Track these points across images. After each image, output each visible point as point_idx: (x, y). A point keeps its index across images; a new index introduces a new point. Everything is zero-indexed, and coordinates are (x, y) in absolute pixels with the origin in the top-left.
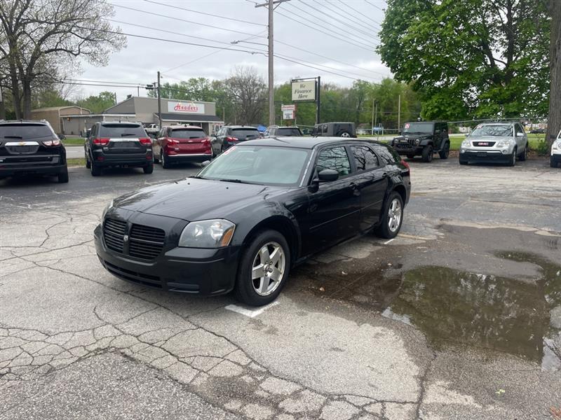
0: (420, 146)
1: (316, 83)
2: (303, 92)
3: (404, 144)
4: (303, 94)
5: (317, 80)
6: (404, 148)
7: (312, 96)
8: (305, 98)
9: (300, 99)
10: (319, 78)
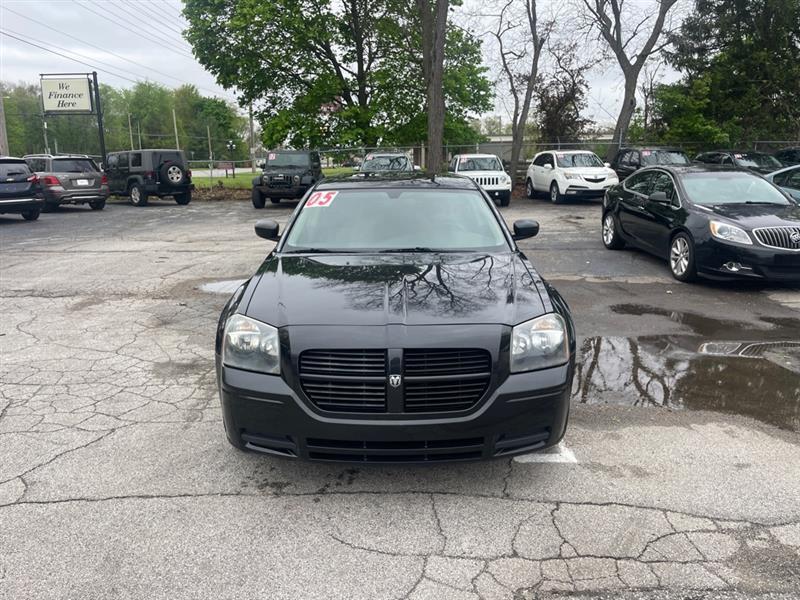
0: (301, 185)
1: (90, 82)
2: (67, 96)
3: (279, 183)
4: (67, 100)
5: (91, 77)
6: (281, 188)
7: (84, 104)
8: (71, 108)
9: (60, 108)
10: (95, 74)
